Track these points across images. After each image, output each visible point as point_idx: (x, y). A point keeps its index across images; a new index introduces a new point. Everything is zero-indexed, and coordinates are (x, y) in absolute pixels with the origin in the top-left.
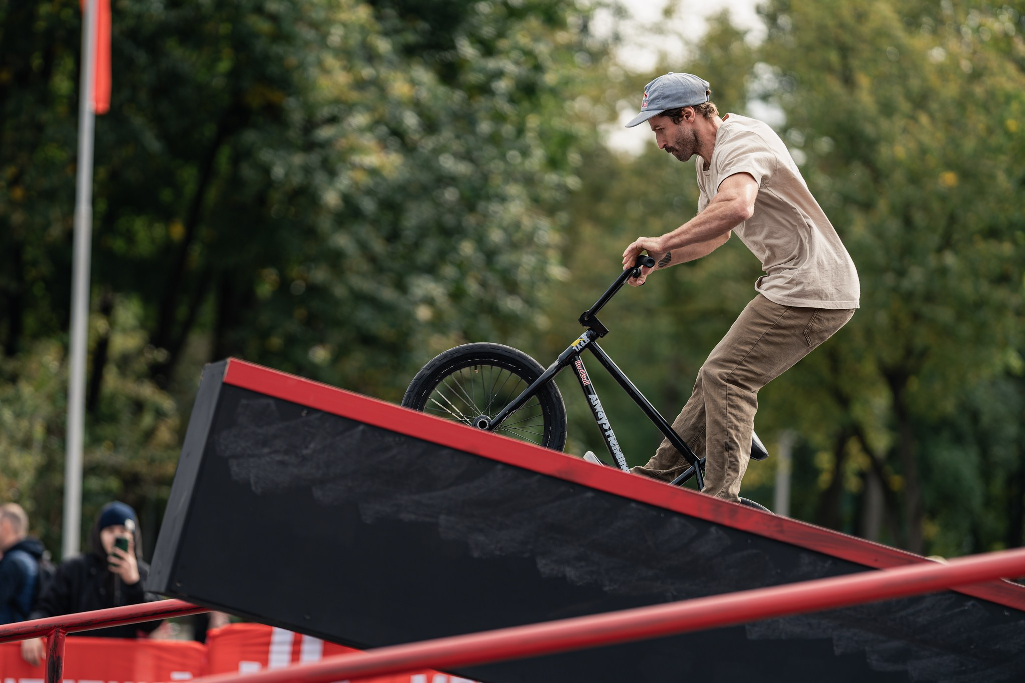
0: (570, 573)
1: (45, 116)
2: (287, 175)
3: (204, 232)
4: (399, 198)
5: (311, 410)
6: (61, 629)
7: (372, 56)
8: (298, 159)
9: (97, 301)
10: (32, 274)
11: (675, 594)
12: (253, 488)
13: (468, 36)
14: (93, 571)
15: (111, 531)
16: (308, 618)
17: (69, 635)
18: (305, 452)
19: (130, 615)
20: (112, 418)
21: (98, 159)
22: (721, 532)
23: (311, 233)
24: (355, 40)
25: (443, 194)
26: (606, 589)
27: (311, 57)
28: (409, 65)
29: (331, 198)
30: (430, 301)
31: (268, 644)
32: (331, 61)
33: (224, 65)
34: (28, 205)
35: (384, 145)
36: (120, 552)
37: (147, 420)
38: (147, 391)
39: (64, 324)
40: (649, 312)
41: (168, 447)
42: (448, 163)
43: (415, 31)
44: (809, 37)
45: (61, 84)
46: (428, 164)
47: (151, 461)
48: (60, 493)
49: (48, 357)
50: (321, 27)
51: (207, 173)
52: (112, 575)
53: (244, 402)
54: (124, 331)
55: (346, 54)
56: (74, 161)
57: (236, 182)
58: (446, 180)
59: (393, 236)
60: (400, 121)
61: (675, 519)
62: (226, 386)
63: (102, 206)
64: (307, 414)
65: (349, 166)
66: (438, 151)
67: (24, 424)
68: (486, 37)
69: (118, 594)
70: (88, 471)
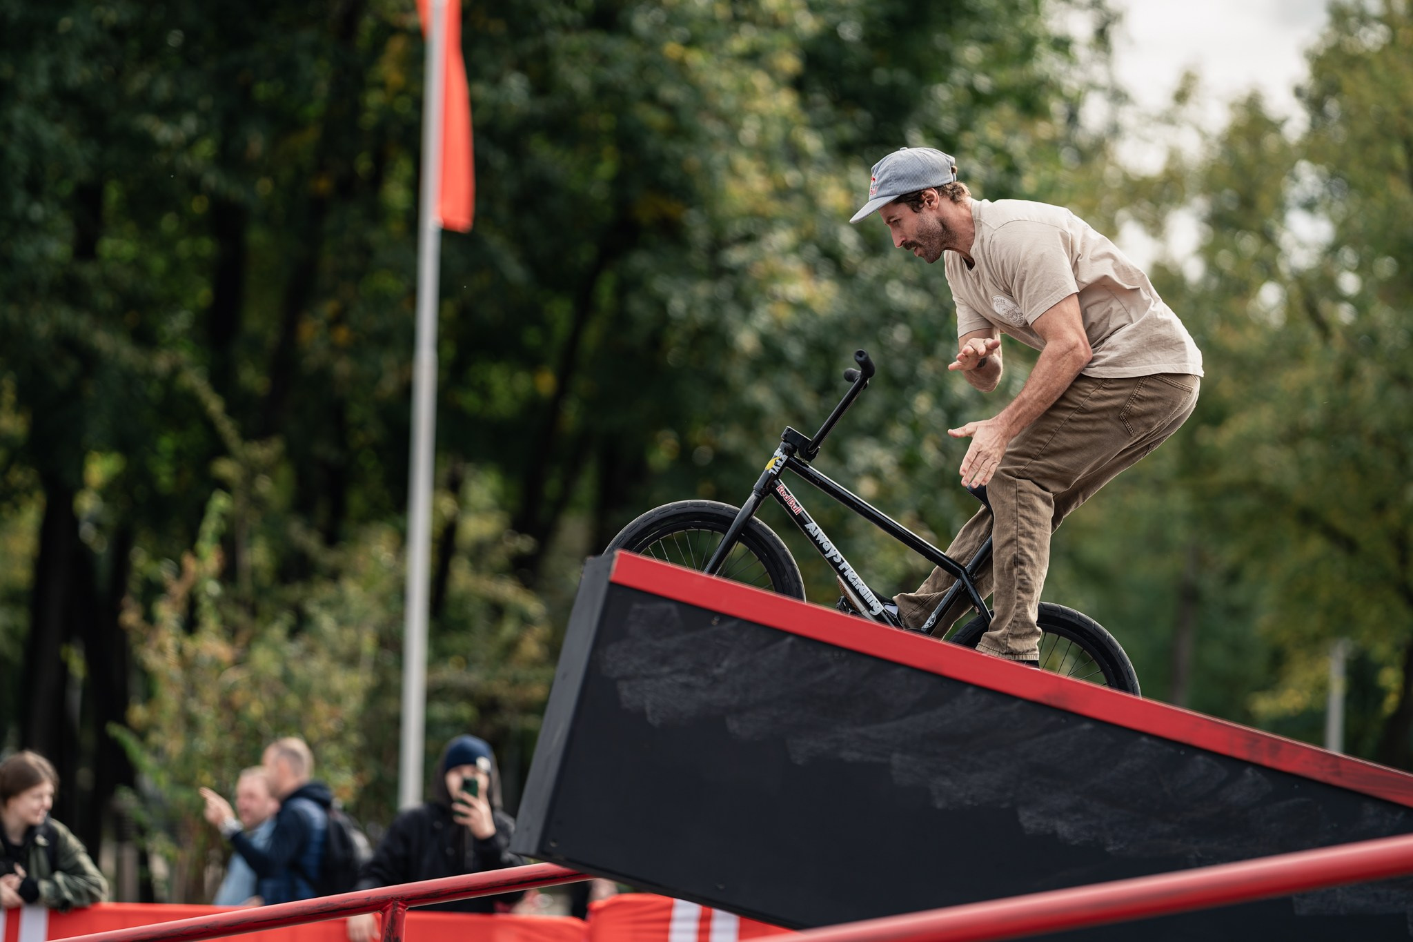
0: (1063, 828)
1: (375, 236)
2: (689, 309)
3: (582, 384)
4: (833, 339)
5: (725, 617)
6: (401, 901)
7: (796, 156)
8: (702, 290)
9: (445, 472)
10: (360, 438)
11: (1200, 855)
12: (650, 719)
13: (921, 129)
14: (438, 825)
15: (460, 772)
16: (721, 887)
17: (411, 909)
18: (717, 671)
19: (490, 883)
20: (463, 626)
21: (445, 290)
22: (1259, 775)
23: (719, 384)
24: (775, 133)
25: (891, 334)
26: (1110, 849)
27: (718, 158)
28: (845, 165)
29: (746, 340)
30: (875, 473)
31: (668, 920)
32: (743, 162)
33: (607, 168)
34: (355, 350)
35: (813, 270)
36: (468, 797)
37: (509, 629)
38: (508, 591)
39: (400, 502)
40: (1160, 487)
41: (535, 663)
42: (897, 294)
43: (853, 121)
44: (1365, 127)
45: (396, 194)
46: (871, 295)
47: (515, 682)
48: (397, 722)
49: (379, 547)
50: (731, 121)
51: (585, 307)
52: (463, 829)
53: (637, 606)
54: (478, 512)
55: (764, 154)
56: (412, 294)
57: (622, 320)
58: (892, 316)
59: (826, 388)
60: (835, 241)
61: (1200, 758)
62: (613, 586)
63: (450, 351)
64: (720, 622)
65: (769, 298)
66: (882, 279)
67: (349, 634)
68: (946, 133)
69: (470, 854)
70: (434, 694)
